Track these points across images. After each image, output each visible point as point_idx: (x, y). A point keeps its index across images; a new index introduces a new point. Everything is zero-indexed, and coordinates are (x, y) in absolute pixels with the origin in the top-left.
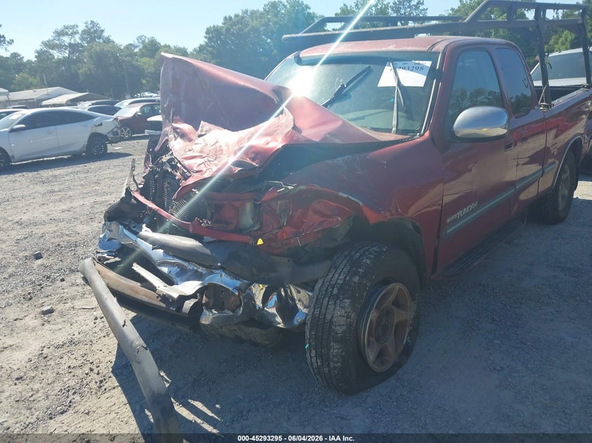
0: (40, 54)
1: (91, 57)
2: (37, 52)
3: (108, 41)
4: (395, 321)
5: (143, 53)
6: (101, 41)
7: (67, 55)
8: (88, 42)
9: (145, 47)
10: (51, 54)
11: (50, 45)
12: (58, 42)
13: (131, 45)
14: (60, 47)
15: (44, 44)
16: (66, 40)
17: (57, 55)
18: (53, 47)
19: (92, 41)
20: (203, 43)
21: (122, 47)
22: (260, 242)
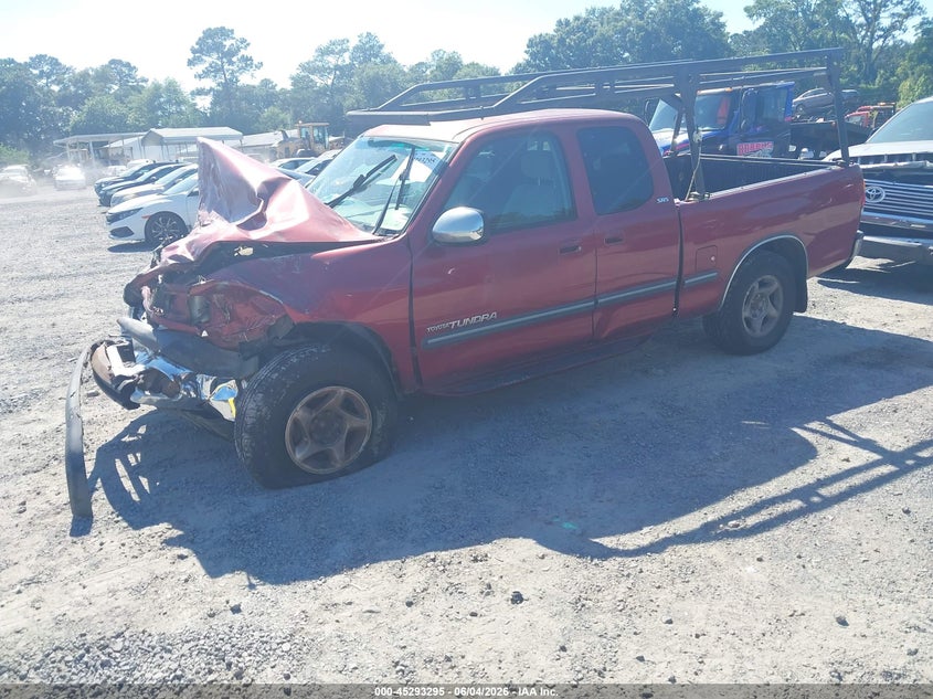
0: (296, 81)
1: (361, 83)
2: (292, 78)
3: (388, 60)
4: (348, 427)
5: (435, 76)
6: (378, 60)
7: (330, 82)
8: (360, 63)
9: (439, 67)
10: (312, 81)
11: (309, 68)
12: (320, 64)
13: (421, 64)
14: (322, 71)
15: (303, 67)
16: (331, 60)
17: (319, 81)
18: (314, 70)
19: (367, 60)
20: (521, 61)
21: (406, 70)
22: (205, 334)
